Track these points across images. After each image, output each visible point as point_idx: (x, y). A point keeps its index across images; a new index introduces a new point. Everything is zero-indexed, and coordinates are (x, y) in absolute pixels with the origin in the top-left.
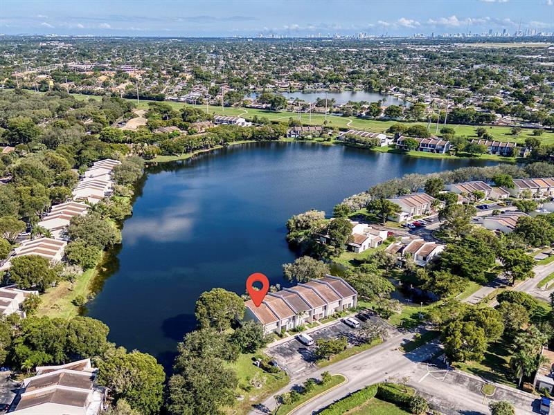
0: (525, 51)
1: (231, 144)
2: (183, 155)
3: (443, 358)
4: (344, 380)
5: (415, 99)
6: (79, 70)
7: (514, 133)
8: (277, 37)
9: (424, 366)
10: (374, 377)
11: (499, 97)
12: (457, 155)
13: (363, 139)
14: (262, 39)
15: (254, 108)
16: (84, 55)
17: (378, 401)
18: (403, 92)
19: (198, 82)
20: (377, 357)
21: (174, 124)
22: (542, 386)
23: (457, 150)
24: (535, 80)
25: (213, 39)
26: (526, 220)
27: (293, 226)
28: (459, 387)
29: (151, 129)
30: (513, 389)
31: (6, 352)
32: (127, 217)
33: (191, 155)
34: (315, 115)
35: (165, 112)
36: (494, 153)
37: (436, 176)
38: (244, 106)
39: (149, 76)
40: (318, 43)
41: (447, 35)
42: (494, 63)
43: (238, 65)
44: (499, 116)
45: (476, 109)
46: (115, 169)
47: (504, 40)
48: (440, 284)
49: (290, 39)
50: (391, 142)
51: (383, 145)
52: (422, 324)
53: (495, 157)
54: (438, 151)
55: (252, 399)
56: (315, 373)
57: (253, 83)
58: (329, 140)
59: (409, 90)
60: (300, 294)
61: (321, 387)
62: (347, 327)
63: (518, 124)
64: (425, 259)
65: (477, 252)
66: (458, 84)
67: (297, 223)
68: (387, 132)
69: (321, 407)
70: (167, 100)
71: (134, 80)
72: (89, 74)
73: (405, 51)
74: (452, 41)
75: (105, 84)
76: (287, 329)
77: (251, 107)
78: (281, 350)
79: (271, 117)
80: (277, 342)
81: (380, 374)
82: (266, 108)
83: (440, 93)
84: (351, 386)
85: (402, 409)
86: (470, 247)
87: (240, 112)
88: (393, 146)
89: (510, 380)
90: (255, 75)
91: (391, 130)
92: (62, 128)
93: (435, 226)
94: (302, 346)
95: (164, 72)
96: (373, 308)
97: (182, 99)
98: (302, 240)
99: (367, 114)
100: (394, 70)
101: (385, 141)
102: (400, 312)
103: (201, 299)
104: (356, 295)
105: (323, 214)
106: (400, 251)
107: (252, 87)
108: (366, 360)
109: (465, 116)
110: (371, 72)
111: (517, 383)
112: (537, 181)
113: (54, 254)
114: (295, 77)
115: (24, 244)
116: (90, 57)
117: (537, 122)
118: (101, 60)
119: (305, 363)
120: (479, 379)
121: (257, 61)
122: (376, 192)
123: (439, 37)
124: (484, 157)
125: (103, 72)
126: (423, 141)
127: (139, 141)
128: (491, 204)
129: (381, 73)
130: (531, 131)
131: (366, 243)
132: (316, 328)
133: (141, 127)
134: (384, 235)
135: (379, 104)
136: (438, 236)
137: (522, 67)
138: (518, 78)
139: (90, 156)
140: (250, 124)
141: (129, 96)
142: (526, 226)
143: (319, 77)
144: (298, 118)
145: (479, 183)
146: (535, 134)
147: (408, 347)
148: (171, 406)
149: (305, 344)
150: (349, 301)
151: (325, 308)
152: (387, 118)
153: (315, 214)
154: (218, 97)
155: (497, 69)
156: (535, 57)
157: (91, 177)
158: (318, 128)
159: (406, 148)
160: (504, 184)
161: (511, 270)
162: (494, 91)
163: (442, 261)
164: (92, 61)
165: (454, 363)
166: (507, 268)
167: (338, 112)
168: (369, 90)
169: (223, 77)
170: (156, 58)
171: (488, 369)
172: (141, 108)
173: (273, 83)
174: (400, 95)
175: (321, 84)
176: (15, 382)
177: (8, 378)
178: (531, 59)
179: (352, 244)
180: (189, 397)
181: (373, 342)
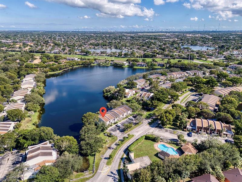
0: (159, 36)
1: (75, 67)
2: (58, 71)
3: (161, 125)
4: (134, 136)
5: (131, 51)
6: (7, 43)
7: (163, 60)
8: (80, 31)
9: (156, 129)
10: (143, 133)
11: (156, 49)
12: (148, 67)
13: (119, 63)
14: (75, 31)
15: (79, 54)
16: (7, 37)
17: (146, 140)
18: (127, 49)
19: (56, 46)
20: (142, 128)
21: (52, 61)
22: (189, 129)
23: (148, 65)
24: (165, 44)
25: (57, 31)
26: (174, 84)
27: (105, 91)
28: (167, 133)
29: (44, 63)
30: (181, 131)
31: (15, 143)
32: (44, 94)
33: (61, 71)
34: (101, 56)
35: (47, 57)
36: (159, 66)
37: (145, 73)
38: (76, 54)
39: (36, 45)
40: (95, 33)
41: (136, 31)
42: (152, 39)
43: (69, 40)
44: (157, 55)
45: (151, 53)
46: (35, 78)
47: (153, 32)
48: (155, 104)
49: (85, 32)
50: (128, 64)
51: (126, 65)
52: (152, 117)
53: (159, 67)
54: (143, 66)
55: (107, 146)
56: (125, 135)
57: (76, 46)
58: (108, 64)
59: (129, 48)
60: (115, 111)
61: (128, 139)
62: (130, 120)
63: (163, 57)
64: (148, 98)
65: (163, 94)
66: (143, 46)
67: (106, 91)
68: (126, 61)
69: (129, 145)
70: (46, 53)
71: (31, 46)
72: (12, 44)
73: (124, 36)
74: (137, 33)
75: (20, 48)
76: (112, 123)
77: (78, 54)
78: (112, 130)
79: (87, 57)
80: (110, 128)
81: (144, 132)
82: (84, 54)
83: (138, 48)
84: (136, 137)
85: (153, 141)
86: (161, 93)
87: (75, 56)
88: (129, 65)
89: (180, 129)
90: (77, 44)
91: (127, 60)
92: (9, 64)
93: (148, 88)
94: (118, 128)
95: (42, 43)
96: (137, 114)
97: (52, 52)
98: (109, 95)
99: (118, 56)
100: (123, 42)
101: (126, 64)
102: (145, 114)
103: (84, 116)
104: (131, 110)
105: (114, 87)
106: (141, 96)
107: (76, 48)
108: (139, 129)
109: (148, 55)
110: (115, 42)
111: (182, 129)
112: (173, 73)
113: (22, 108)
114: (91, 44)
115: (8, 106)
116: (9, 38)
117: (168, 56)
118: (15, 39)
119: (121, 133)
120: (172, 130)
121: (75, 39)
122: (129, 79)
123: (133, 31)
124: (156, 67)
125: (17, 43)
126: (138, 63)
127: (41, 67)
128: (162, 81)
129: (119, 43)
130: (167, 59)
131: (129, 95)
132: (121, 122)
133: (40, 62)
134: (134, 92)
135: (121, 53)
136: (149, 91)
137: (160, 41)
138: (160, 44)
139: (23, 73)
140: (80, 60)
141: (31, 52)
142: (174, 86)
143: (99, 44)
144: (96, 57)
145: (157, 75)
146: (169, 60)
147: (150, 124)
148: (82, 151)
149: (119, 127)
150: (129, 112)
151: (123, 115)
152: (125, 57)
153: (112, 87)
154: (65, 51)
155: (153, 41)
156: (163, 37)
157: (26, 81)
158: (104, 61)
159: (133, 66)
160: (165, 75)
161: (173, 98)
162: (154, 48)
163: (154, 98)
164: (11, 40)
165: (164, 126)
166: (172, 98)
167: (109, 55)
168: (116, 48)
169: (65, 45)
170: (37, 38)
171: (173, 127)
172: (38, 56)
173: (84, 46)
174: (127, 50)
175: (100, 46)
176: (20, 154)
177: (17, 153)
178: (162, 38)
179: (125, 95)
180: (88, 147)
181: (140, 124)
